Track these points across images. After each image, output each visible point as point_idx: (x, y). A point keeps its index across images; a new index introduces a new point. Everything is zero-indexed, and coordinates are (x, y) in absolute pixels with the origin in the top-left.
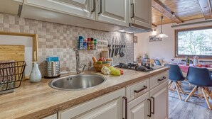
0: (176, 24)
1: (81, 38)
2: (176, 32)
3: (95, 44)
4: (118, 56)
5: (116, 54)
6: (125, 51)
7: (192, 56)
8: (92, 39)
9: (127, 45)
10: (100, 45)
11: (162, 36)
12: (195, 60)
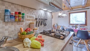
0: (69, 10)
1: (6, 11)
2: (70, 14)
3: (23, 17)
4: (43, 25)
5: (41, 24)
6: (47, 22)
7: (77, 24)
8: (19, 13)
9: (48, 19)
10: (29, 18)
11: (64, 15)
12: (79, 26)
